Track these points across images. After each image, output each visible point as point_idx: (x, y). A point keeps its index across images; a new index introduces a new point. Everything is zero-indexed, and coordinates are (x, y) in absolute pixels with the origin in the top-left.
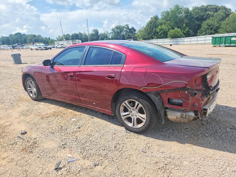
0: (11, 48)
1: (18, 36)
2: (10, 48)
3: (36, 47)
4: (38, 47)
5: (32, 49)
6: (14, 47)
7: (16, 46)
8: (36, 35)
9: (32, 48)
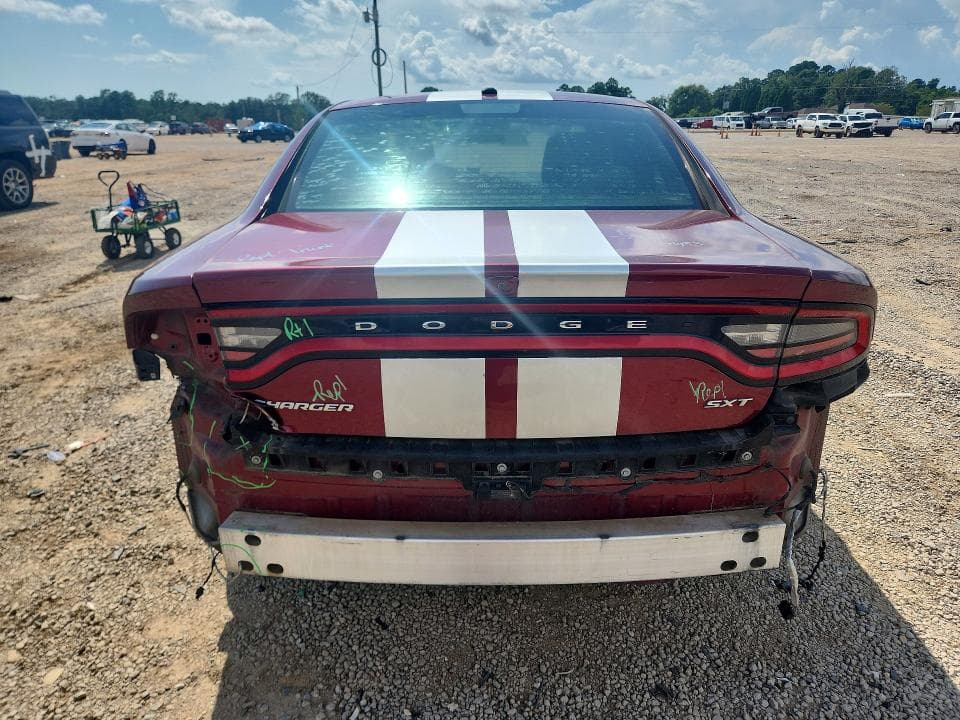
0: (742, 125)
1: (801, 77)
2: (738, 125)
3: (820, 123)
4: (829, 122)
5: (800, 132)
6: (755, 119)
7: (762, 117)
8: (877, 69)
9: (805, 128)
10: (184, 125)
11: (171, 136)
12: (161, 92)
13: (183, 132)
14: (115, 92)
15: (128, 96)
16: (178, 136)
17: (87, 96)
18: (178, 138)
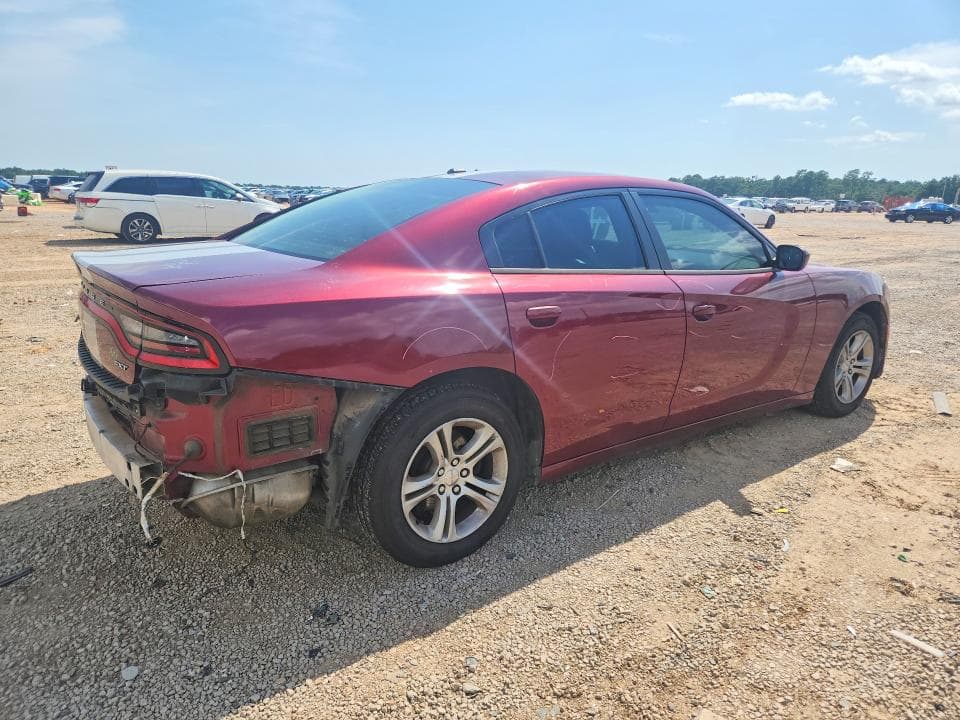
10: (851, 203)
11: (834, 213)
12: (857, 171)
13: (848, 211)
14: (811, 172)
15: (822, 176)
16: (842, 213)
17: (784, 176)
18: (842, 215)
